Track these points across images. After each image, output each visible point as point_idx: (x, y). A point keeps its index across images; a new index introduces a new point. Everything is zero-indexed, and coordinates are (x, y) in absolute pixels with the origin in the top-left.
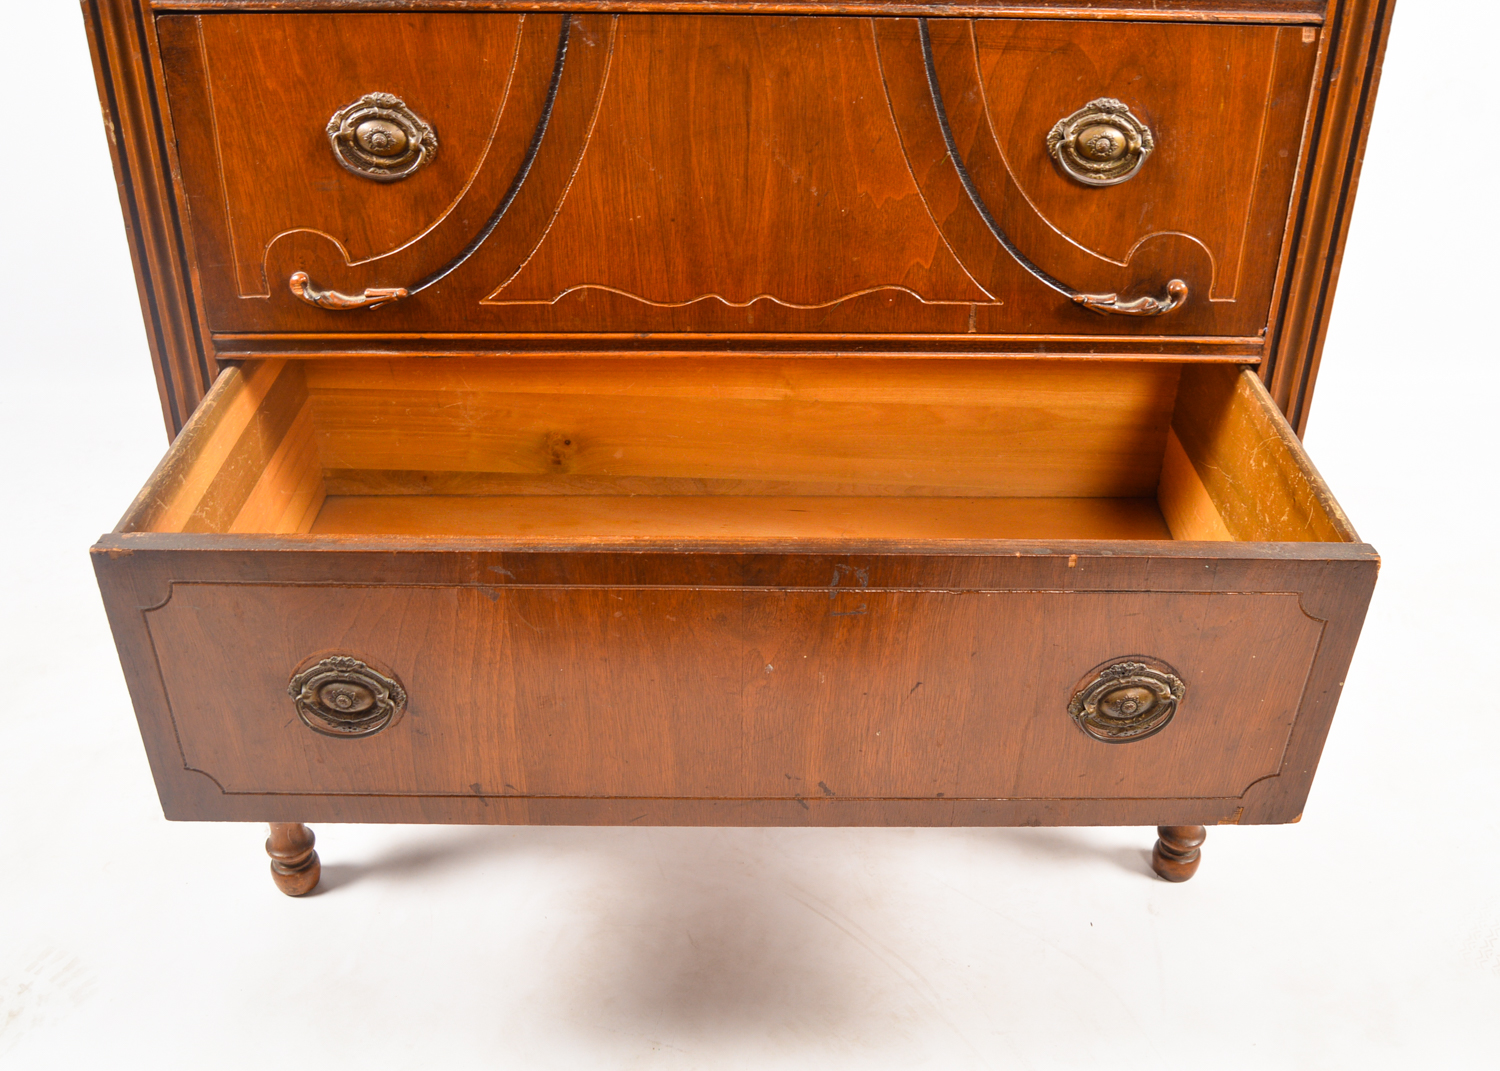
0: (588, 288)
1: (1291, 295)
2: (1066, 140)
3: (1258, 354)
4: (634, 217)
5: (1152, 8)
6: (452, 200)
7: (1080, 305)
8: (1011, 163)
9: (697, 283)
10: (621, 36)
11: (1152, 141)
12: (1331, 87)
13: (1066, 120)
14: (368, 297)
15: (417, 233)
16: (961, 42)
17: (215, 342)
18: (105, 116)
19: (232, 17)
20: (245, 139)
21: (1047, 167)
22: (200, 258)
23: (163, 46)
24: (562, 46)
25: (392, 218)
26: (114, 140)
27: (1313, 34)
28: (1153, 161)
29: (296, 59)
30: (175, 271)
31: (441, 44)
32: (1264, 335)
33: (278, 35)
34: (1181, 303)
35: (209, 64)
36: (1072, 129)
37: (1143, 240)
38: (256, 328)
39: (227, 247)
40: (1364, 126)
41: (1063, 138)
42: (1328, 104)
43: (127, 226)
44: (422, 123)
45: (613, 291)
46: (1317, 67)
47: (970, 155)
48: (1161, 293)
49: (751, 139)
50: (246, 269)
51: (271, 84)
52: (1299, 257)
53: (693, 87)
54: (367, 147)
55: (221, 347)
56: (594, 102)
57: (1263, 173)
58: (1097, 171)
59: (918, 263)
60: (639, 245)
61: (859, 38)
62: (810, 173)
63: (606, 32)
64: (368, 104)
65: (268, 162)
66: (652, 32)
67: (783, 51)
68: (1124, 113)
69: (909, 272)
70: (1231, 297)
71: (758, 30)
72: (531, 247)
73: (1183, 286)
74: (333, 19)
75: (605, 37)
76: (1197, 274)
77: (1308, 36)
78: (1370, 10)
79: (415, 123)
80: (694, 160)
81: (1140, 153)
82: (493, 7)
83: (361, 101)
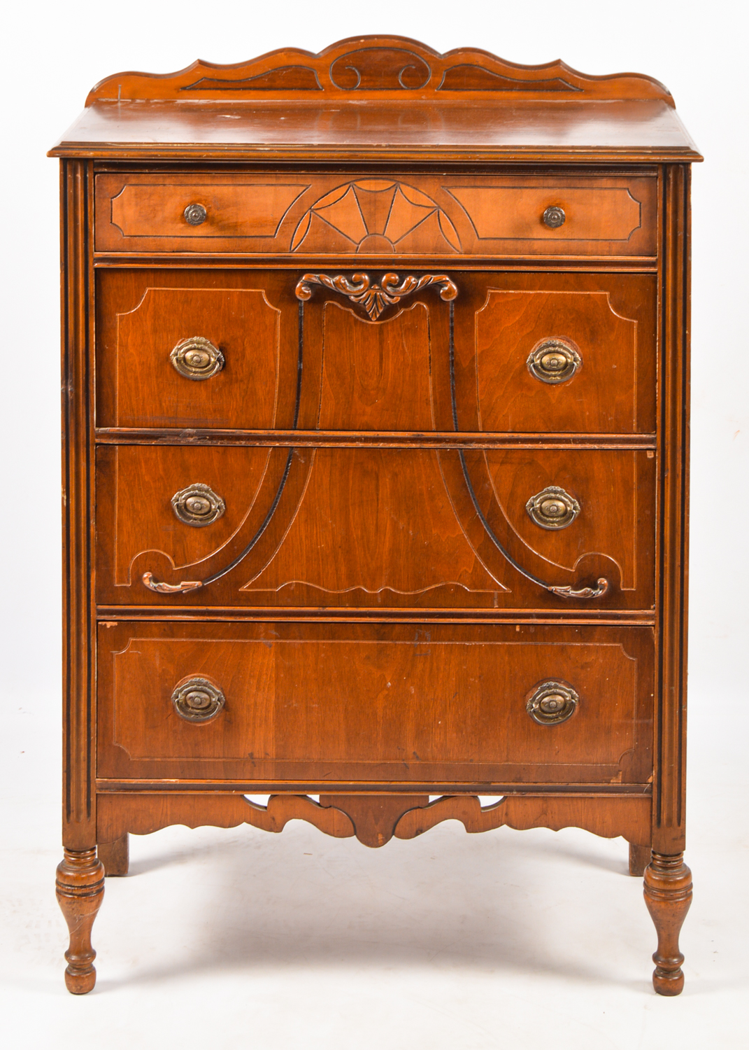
0: (296, 583)
1: (665, 586)
2: (535, 507)
3: (653, 619)
4: (321, 545)
5: (571, 443)
6: (230, 536)
7: (551, 592)
8: (510, 518)
9: (352, 579)
10: (317, 457)
11: (579, 507)
12: (666, 479)
13: (535, 497)
14: (182, 586)
15: (210, 553)
16: (480, 460)
17: (97, 610)
18: (63, 492)
19: (133, 447)
20: (130, 505)
21: (527, 520)
22: (97, 564)
23: (97, 461)
24: (289, 462)
25: (199, 544)
26: (65, 504)
27: (652, 454)
28: (581, 516)
29: (161, 467)
30: (83, 571)
31: (231, 461)
32: (654, 608)
33: (154, 456)
34: (605, 591)
35: (119, 469)
36: (538, 501)
37: (582, 557)
38: (122, 603)
39: (113, 559)
40: (686, 498)
41: (533, 506)
42: (666, 487)
43: (63, 547)
44: (219, 498)
45: (309, 584)
46: (657, 469)
47: (488, 514)
48: (595, 586)
49: (379, 506)
50: (120, 571)
51: (147, 478)
52: (665, 566)
53: (351, 482)
54: (191, 510)
55: (100, 612)
56: (303, 488)
57: (639, 522)
58: (553, 522)
59: (465, 570)
60: (322, 560)
61: (431, 459)
62: (409, 524)
63: (310, 456)
64: (194, 489)
65: (140, 516)
66: (332, 456)
67: (394, 465)
68: (563, 493)
69: (461, 575)
70: (633, 587)
71: (383, 455)
72: (267, 560)
73: (605, 582)
74: (181, 449)
75: (310, 458)
76: (612, 574)
77: (650, 455)
78: (678, 442)
79: (215, 498)
80: (351, 516)
81: (573, 513)
82: (258, 444)
83: (190, 488)
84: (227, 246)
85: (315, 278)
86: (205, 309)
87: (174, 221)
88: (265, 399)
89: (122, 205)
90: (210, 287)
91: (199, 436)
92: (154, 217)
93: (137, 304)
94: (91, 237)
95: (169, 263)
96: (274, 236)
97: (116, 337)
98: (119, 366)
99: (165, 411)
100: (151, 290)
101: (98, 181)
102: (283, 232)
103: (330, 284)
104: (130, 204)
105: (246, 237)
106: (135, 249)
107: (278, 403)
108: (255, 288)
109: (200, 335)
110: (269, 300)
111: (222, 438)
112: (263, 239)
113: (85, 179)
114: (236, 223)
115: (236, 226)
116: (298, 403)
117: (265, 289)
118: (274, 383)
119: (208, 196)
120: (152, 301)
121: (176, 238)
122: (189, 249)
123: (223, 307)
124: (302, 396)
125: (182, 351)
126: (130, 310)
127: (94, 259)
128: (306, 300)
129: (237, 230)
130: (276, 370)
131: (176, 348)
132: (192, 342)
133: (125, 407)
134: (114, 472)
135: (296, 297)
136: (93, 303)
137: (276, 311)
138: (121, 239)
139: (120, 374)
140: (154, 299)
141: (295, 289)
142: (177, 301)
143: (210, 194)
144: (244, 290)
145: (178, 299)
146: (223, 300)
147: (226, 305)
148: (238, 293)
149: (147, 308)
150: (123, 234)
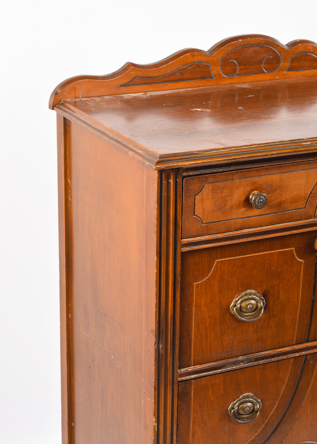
15: (251, 438)
19: (203, 378)
20: (201, 419)
23: (179, 393)
24: (304, 365)
25: (244, 435)
26: (156, 429)
29: (222, 388)
31: (268, 373)
33: (217, 381)
35: (193, 395)
44: (259, 400)
51: (212, 398)
54: (242, 412)
64: (243, 398)
65: (207, 425)
75: (316, 359)
79: (257, 401)
82: (285, 358)
83: (241, 397)
84: (274, 220)
86: (255, 269)
87: (238, 206)
88: (290, 325)
89: (202, 200)
90: (259, 252)
91: (248, 360)
92: (225, 206)
93: (208, 273)
95: (234, 239)
96: (305, 208)
97: (193, 301)
98: (194, 322)
99: (225, 348)
100: (218, 261)
101: (186, 183)
102: (311, 203)
104: (208, 198)
107: (298, 326)
108: (288, 248)
109: (251, 289)
110: (297, 255)
111: (262, 358)
112: (298, 211)
113: (176, 183)
114: (281, 201)
115: (280, 204)
116: (311, 324)
117: (294, 247)
118: (296, 313)
119: (263, 184)
120: (219, 270)
121: (239, 220)
122: (248, 227)
123: (267, 265)
124: (313, 319)
125: (239, 302)
126: (203, 279)
127: (181, 245)
129: (281, 207)
130: (298, 304)
131: (234, 301)
132: (246, 295)
133: (198, 351)
134: (191, 399)
135: (314, 250)
136: (179, 278)
137: (301, 262)
138: (201, 226)
139: (195, 327)
140: (221, 268)
141: (314, 244)
142: (236, 266)
143: (264, 183)
144: (281, 250)
145: (237, 265)
146: (267, 260)
147: (269, 263)
148: (277, 253)
149: (216, 275)
150: (202, 222)
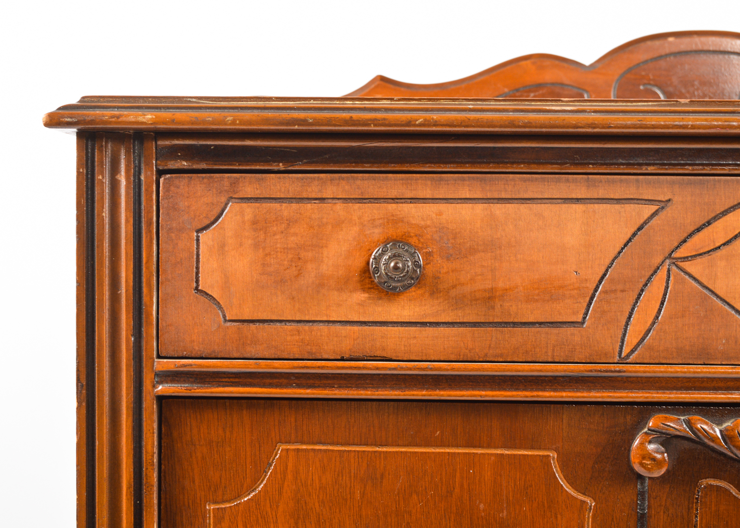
85: (676, 424)
86: (415, 496)
87: (343, 285)
89: (222, 247)
90: (427, 445)
92: (297, 276)
93: (256, 481)
94: (149, 323)
95: (332, 387)
96: (583, 323)
100: (287, 450)
101: (167, 190)
103: (714, 439)
104: (241, 245)
105: (515, 324)
106: (251, 351)
108: (532, 448)
110: (567, 478)
112: (555, 331)
113: (136, 187)
114: (492, 290)
115: (491, 298)
117: (556, 450)
119: (426, 227)
120: (290, 476)
121: (349, 328)
122: (379, 353)
123: (457, 490)
126: (239, 496)
128: (656, 474)
129: (493, 308)
135: (632, 469)
136: (152, 477)
137: (583, 502)
138: (219, 327)
141: (629, 450)
142: (350, 477)
143: (429, 223)
144: (507, 452)
145: (353, 471)
146: (458, 475)
147: (466, 486)
148: (493, 458)
149: (280, 493)
150: (224, 316)
